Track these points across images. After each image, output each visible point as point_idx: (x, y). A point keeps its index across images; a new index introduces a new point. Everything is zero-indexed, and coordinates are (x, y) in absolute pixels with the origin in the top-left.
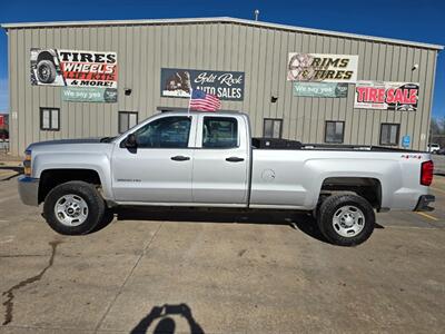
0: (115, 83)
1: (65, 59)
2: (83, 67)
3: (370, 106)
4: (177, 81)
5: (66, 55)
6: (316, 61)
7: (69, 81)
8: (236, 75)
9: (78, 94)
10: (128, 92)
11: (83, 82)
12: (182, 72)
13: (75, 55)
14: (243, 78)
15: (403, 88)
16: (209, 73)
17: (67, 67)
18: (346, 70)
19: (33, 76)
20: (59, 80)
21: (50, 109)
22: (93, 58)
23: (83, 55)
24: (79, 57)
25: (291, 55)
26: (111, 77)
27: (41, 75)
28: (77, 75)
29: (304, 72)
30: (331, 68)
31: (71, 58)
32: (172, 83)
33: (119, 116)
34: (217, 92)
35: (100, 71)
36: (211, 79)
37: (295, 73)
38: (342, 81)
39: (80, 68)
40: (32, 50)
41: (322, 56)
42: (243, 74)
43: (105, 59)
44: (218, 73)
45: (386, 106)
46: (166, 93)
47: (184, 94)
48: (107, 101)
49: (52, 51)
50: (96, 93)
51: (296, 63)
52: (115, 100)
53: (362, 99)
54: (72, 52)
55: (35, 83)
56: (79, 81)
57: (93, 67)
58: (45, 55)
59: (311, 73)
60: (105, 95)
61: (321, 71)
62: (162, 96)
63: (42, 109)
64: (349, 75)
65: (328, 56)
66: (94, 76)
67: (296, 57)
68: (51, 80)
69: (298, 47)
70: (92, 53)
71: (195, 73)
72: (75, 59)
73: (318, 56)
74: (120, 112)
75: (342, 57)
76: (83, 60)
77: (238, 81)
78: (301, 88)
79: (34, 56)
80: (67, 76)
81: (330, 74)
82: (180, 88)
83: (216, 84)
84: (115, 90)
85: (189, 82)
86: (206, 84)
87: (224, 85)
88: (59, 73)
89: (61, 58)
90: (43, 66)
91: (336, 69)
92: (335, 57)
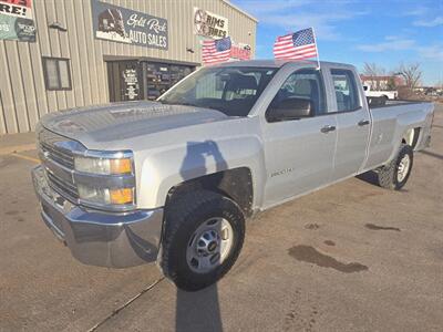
0: (29, 10)
4: (110, 21)
6: (209, 18)
8: (162, 21)
12: (114, 9)
14: (167, 26)
15: (245, 48)
16: (140, 15)
18: (223, 30)
25: (196, 9)
29: (203, 27)
30: (216, 27)
32: (105, 21)
33: (44, 64)
34: (148, 39)
36: (141, 23)
37: (198, 27)
41: (212, 15)
42: (166, 21)
44: (147, 17)
46: (100, 34)
47: (118, 37)
48: (21, 38)
51: (198, 19)
52: (34, 38)
59: (207, 31)
60: (17, 29)
61: (211, 28)
62: (95, 38)
64: (224, 34)
65: (215, 16)
67: (198, 12)
71: (128, 13)
73: (210, 14)
74: (44, 58)
75: (222, 18)
77: (163, 29)
81: (216, 32)
82: (113, 30)
83: (146, 29)
84: (32, 23)
85: (122, 23)
86: (138, 28)
87: (153, 32)
91: (219, 28)
92: (218, 18)
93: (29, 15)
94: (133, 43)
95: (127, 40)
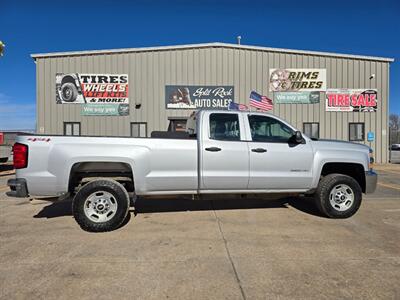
0: (127, 99)
1: (85, 81)
2: (101, 87)
3: (338, 109)
4: (179, 95)
5: (85, 78)
6: (292, 74)
7: (88, 99)
8: (227, 89)
9: (96, 110)
10: (138, 107)
11: (101, 100)
12: (183, 88)
13: (94, 78)
14: (233, 91)
15: (364, 93)
16: (205, 88)
17: (87, 88)
18: (317, 80)
19: (58, 96)
20: (80, 98)
21: (72, 123)
22: (109, 80)
23: (100, 77)
24: (97, 79)
25: (272, 71)
26: (123, 94)
27: (65, 95)
28: (95, 94)
29: (283, 84)
30: (304, 79)
31: (90, 80)
32: (175, 97)
33: (131, 127)
34: (212, 103)
35: (114, 90)
36: (207, 93)
37: (276, 84)
38: (314, 90)
39: (97, 88)
40: (57, 74)
41: (296, 71)
42: (233, 87)
43: (119, 80)
44: (212, 88)
45: (352, 109)
46: (170, 106)
47: (185, 106)
48: (121, 114)
49: (73, 75)
50: (111, 108)
51: (275, 77)
52: (128, 113)
53: (332, 104)
54: (90, 75)
55: (59, 102)
56: (97, 99)
57: (109, 87)
58: (68, 79)
59: (289, 84)
60: (119, 110)
61: (296, 82)
62: (167, 108)
63: (65, 123)
64: (319, 85)
65: (301, 70)
66: (109, 94)
67: (276, 72)
68: (73, 99)
69: (277, 64)
70: (108, 76)
71: (193, 89)
72: (94, 81)
73: (293, 70)
74: (132, 123)
75: (313, 71)
76: (100, 81)
77: (229, 93)
78: (281, 97)
79: (59, 79)
80: (86, 95)
81: (304, 85)
82: (181, 101)
83: (211, 96)
84: (127, 105)
85: (188, 96)
86: (203, 97)
87: (218, 97)
88: (80, 93)
89: (82, 80)
90: (66, 88)
91: (309, 81)
92: (307, 71)
93: (127, 101)
94: (198, 108)
95: (192, 106)
